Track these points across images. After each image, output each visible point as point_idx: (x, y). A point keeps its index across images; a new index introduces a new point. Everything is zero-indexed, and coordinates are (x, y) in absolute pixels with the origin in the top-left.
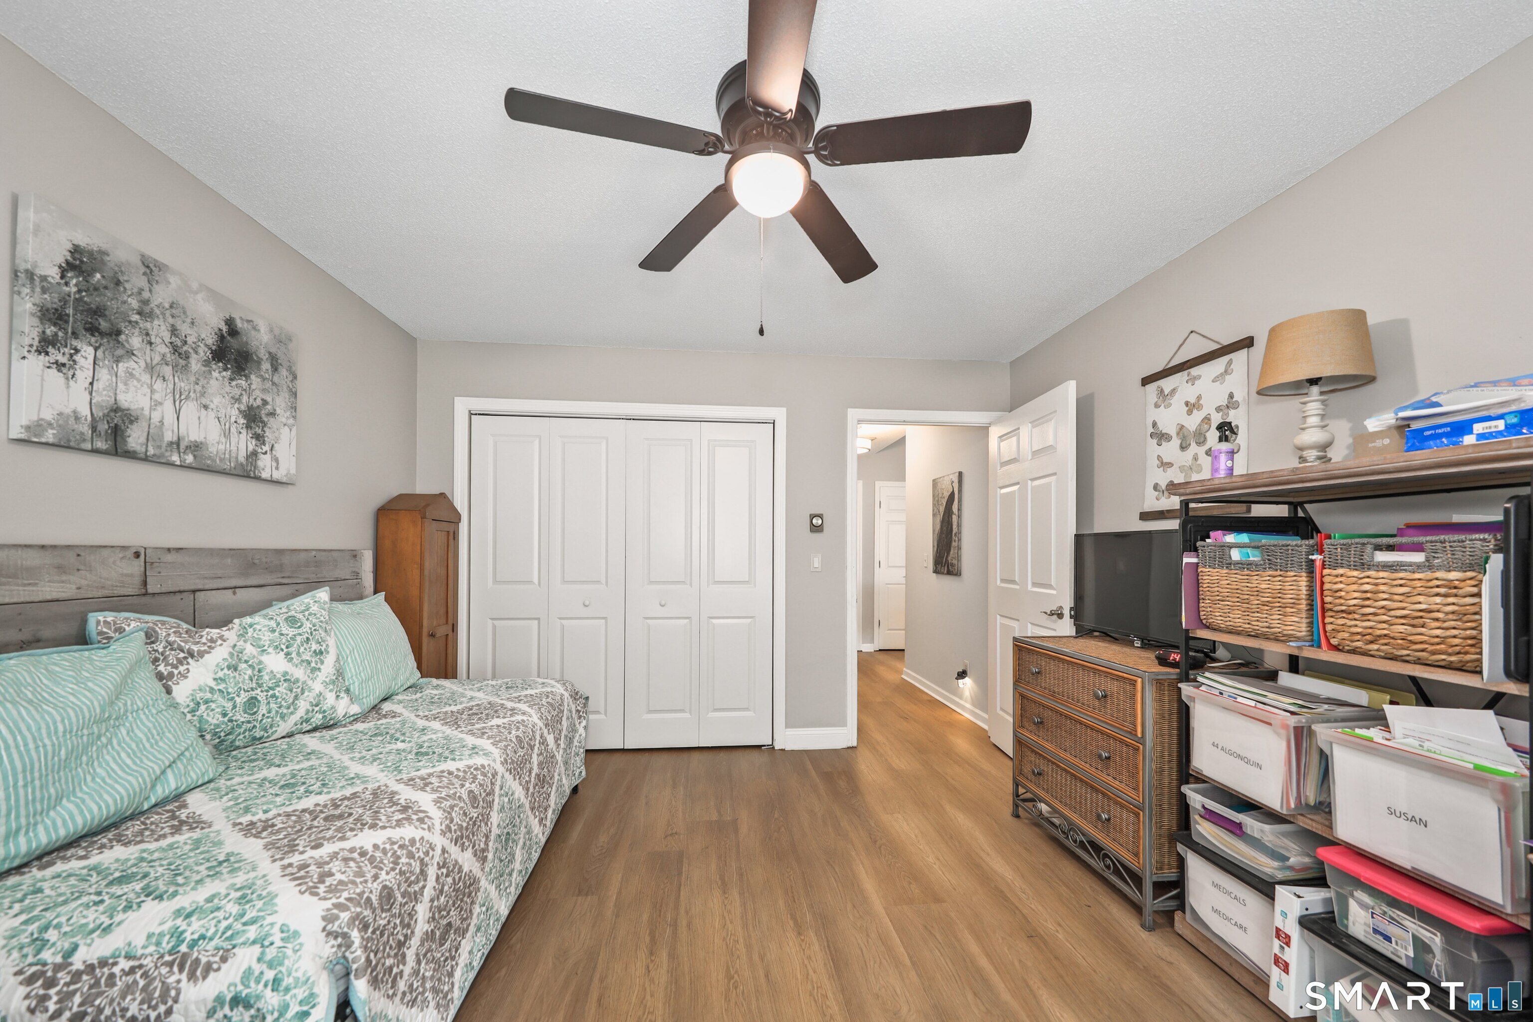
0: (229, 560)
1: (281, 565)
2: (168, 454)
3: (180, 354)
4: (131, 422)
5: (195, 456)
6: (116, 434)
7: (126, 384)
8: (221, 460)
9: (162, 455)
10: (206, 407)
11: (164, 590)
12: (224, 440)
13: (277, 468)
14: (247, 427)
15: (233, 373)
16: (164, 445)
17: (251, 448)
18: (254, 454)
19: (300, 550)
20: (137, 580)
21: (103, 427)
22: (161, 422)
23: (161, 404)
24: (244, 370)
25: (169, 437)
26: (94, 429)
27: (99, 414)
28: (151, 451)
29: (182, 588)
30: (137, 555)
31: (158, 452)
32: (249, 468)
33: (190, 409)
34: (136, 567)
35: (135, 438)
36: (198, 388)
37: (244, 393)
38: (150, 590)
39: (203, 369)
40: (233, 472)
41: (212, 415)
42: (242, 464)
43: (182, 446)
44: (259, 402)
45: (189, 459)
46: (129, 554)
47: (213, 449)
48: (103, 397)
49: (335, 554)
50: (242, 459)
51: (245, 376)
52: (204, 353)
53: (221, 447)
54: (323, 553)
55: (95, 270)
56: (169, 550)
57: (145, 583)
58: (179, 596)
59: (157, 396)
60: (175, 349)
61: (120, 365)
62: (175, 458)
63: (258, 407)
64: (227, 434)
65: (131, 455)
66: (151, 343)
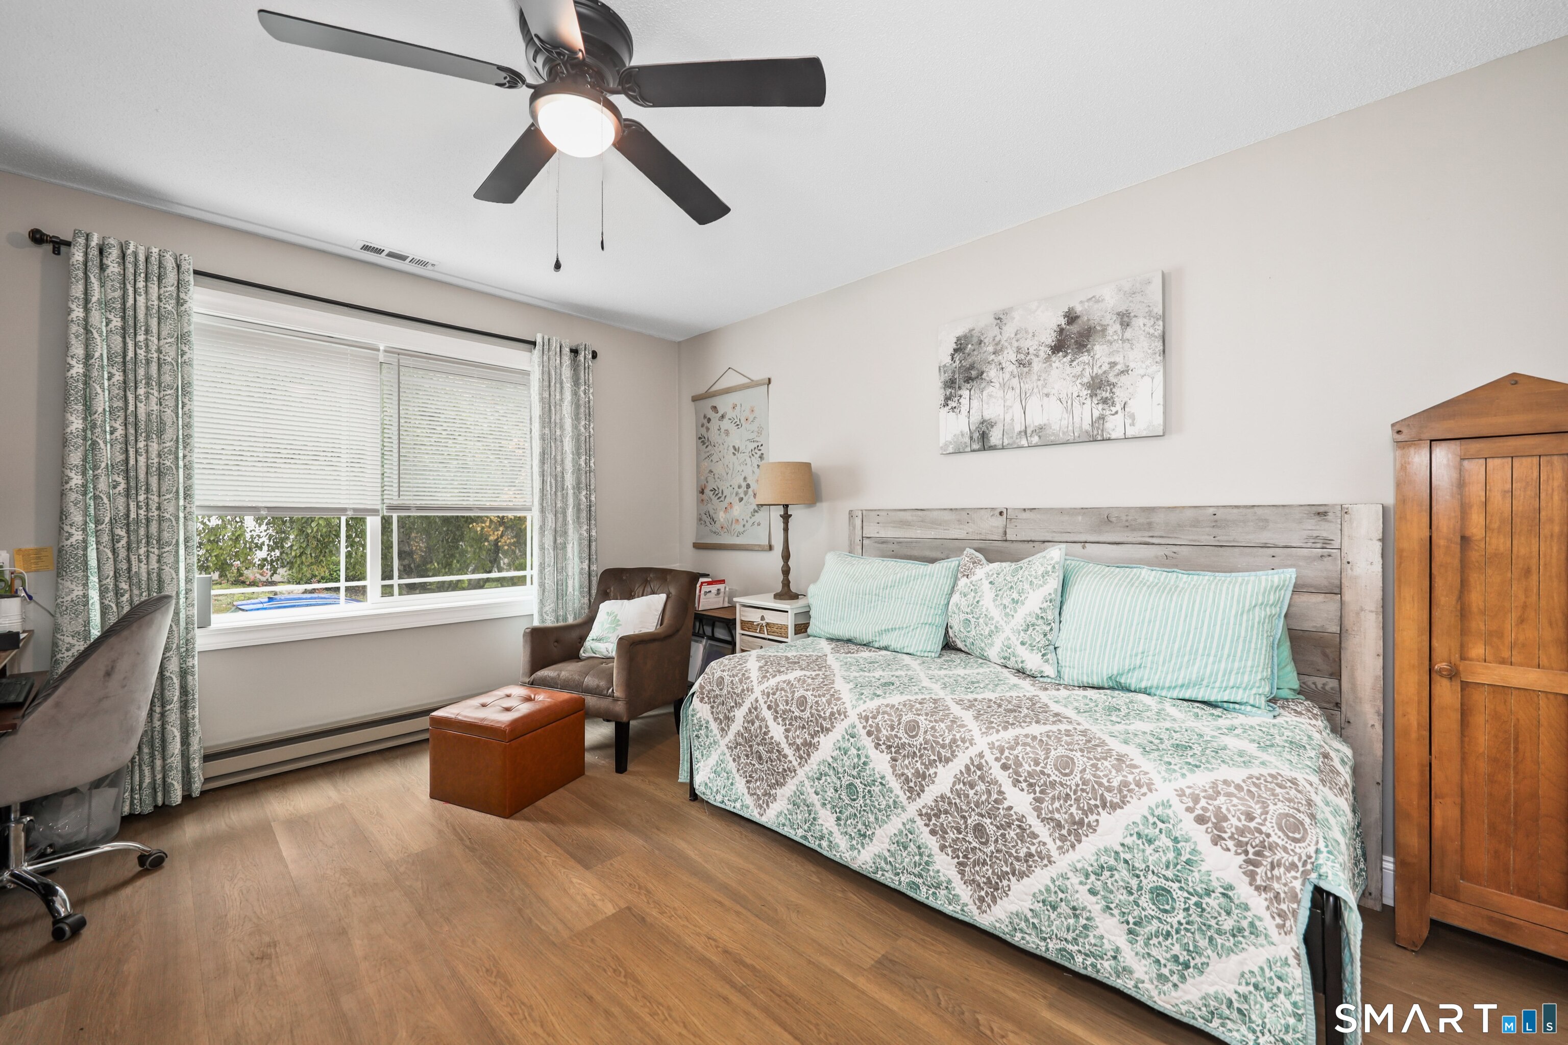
0: (1080, 518)
1: (1150, 524)
2: (1018, 441)
3: (1024, 365)
4: (992, 426)
5: (1040, 437)
6: (984, 436)
7: (988, 404)
8: (1064, 433)
9: (1014, 442)
10: (1047, 395)
11: (1019, 538)
12: (1066, 415)
13: (1133, 424)
14: (1091, 396)
15: (1073, 355)
16: (1015, 436)
17: (1096, 414)
18: (1102, 418)
19: (1184, 507)
20: (1001, 531)
21: (976, 435)
22: (1013, 420)
23: (1011, 407)
24: (1085, 346)
25: (1018, 428)
26: (971, 438)
27: (973, 428)
28: (1006, 442)
29: (1033, 539)
30: (1001, 513)
31: (1011, 441)
32: (1095, 433)
33: (1033, 403)
34: (1000, 522)
35: (995, 437)
36: (1040, 383)
37: (1086, 367)
38: (1008, 538)
39: (1045, 365)
40: (1077, 440)
41: (1053, 399)
42: (1087, 432)
43: (1029, 432)
44: (1106, 367)
45: (1035, 440)
46: (997, 513)
47: (1056, 427)
48: (975, 418)
49: (1259, 511)
50: (1086, 426)
51: (1088, 351)
52: (1044, 351)
53: (1064, 423)
54: (1235, 511)
55: (967, 345)
56: (1024, 510)
57: (1005, 533)
58: (1031, 544)
59: (1008, 403)
60: (1021, 363)
61: (984, 393)
62: (1024, 442)
63: (1105, 372)
64: (1070, 411)
65: (993, 448)
66: (1002, 369)
